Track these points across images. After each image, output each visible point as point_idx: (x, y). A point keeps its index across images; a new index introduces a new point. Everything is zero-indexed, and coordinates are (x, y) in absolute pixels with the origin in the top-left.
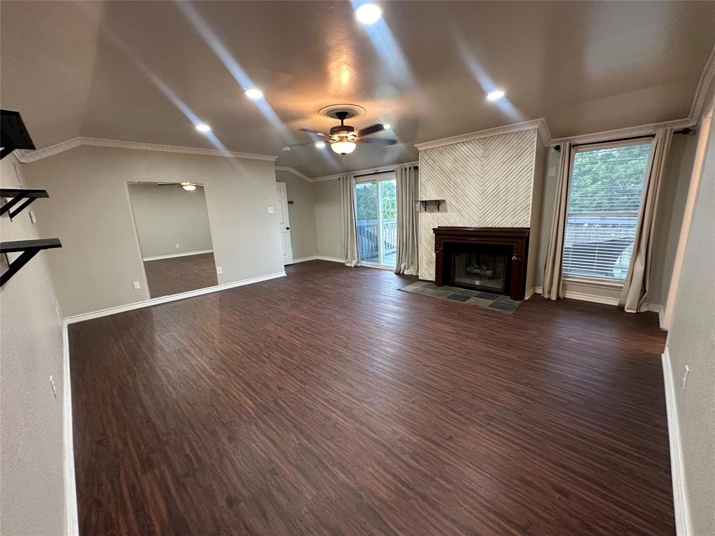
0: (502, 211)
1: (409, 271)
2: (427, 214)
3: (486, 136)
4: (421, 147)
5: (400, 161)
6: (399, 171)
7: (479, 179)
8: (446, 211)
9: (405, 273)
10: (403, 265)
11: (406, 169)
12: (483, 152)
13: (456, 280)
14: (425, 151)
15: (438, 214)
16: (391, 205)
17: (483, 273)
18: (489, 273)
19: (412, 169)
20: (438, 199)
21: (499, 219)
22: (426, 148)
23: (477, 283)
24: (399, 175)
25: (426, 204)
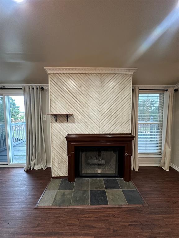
0: (114, 123)
1: (39, 166)
2: (57, 124)
3: (102, 72)
4: (50, 71)
5: (27, 81)
6: (27, 89)
7: (98, 101)
8: (74, 122)
9: (35, 168)
10: (33, 163)
11: (33, 89)
12: (100, 83)
13: (83, 172)
14: (54, 74)
15: (67, 124)
16: (14, 112)
17: (99, 162)
18: (103, 162)
19: (39, 90)
20: (67, 113)
21: (112, 128)
22: (55, 72)
23: (99, 171)
24: (27, 93)
25: (56, 117)
